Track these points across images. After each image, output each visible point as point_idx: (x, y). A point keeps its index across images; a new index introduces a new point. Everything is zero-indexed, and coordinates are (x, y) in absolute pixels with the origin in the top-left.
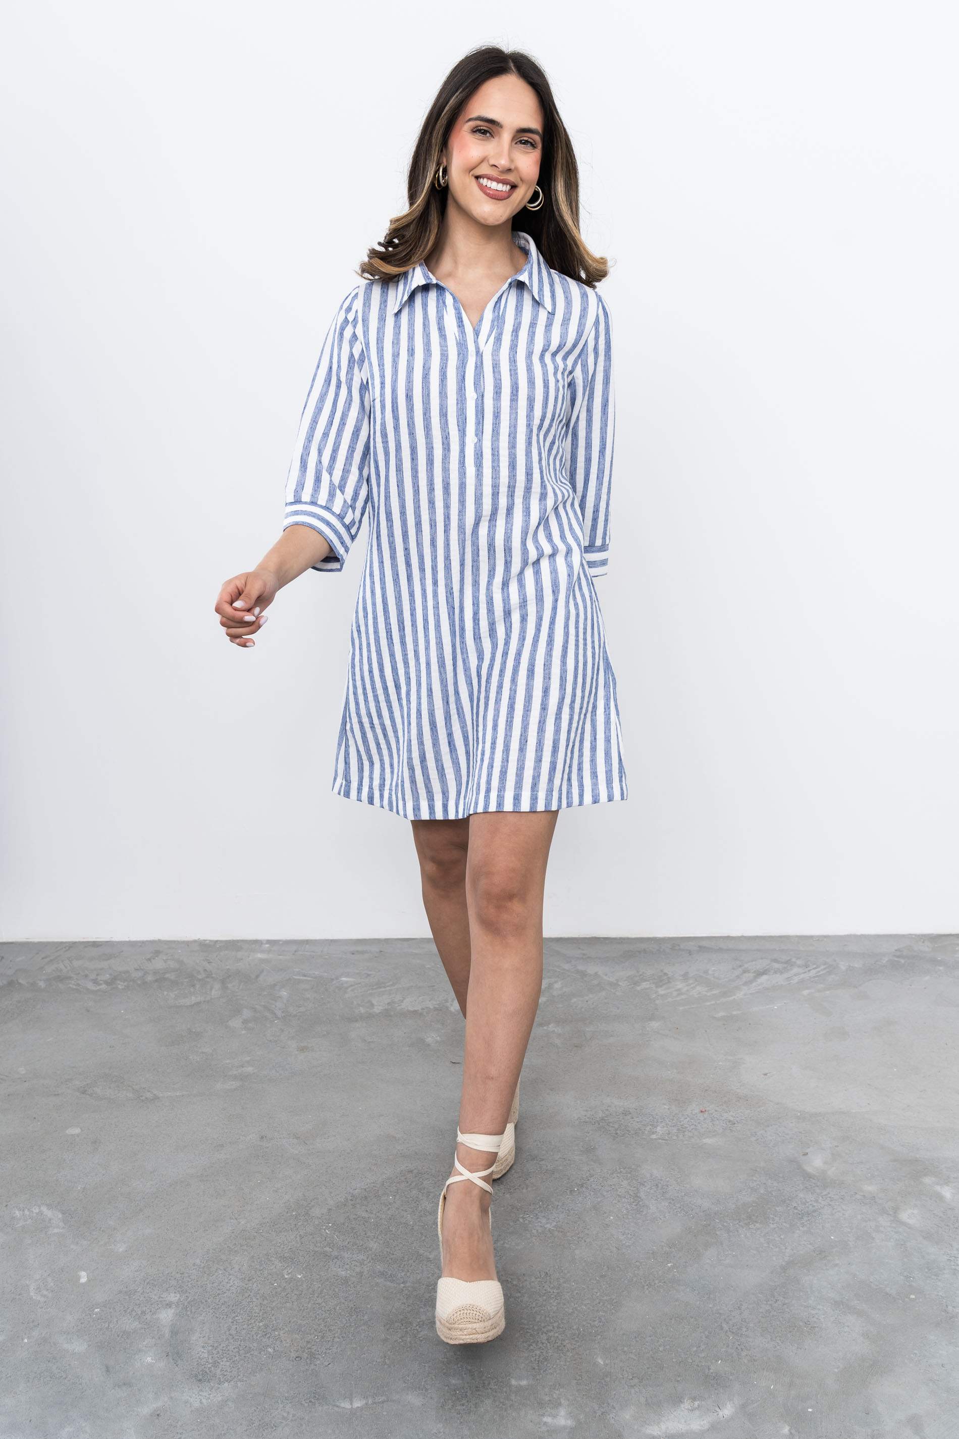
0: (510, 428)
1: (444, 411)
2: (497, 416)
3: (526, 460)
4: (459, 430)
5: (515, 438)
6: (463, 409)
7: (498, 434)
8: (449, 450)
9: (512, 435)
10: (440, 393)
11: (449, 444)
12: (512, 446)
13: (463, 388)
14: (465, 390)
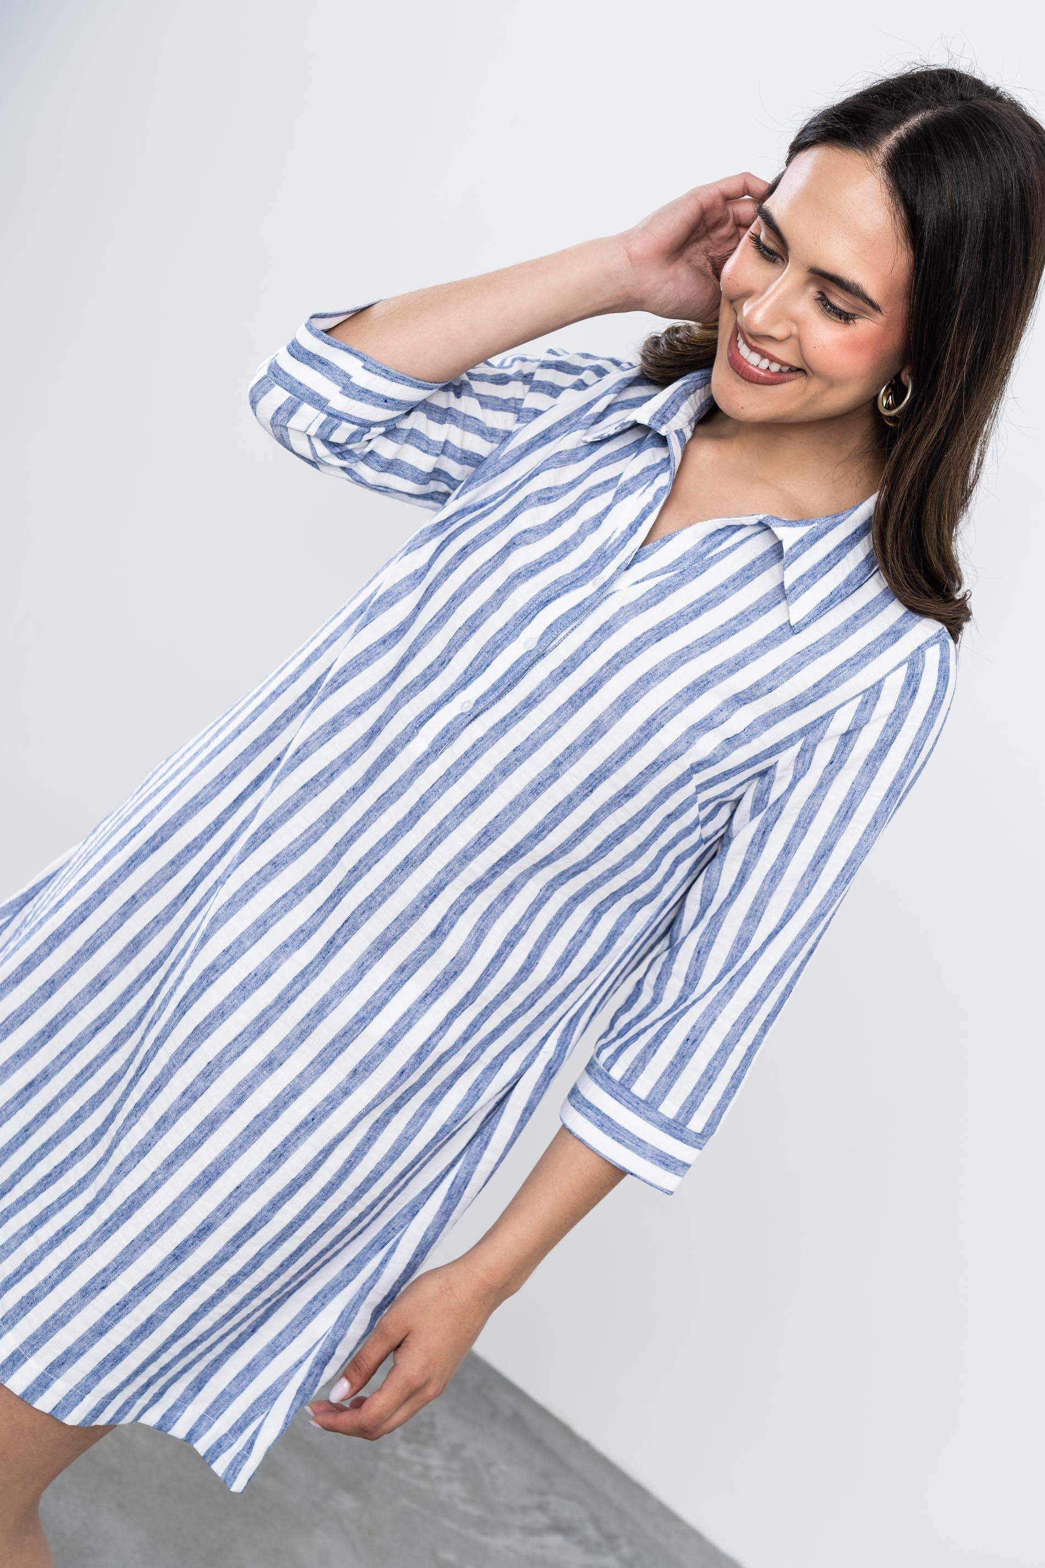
0: (527, 739)
1: (477, 623)
2: (529, 703)
3: (504, 811)
4: (465, 672)
5: (520, 761)
6: (498, 647)
7: (504, 731)
8: (426, 684)
9: (519, 754)
10: (498, 590)
11: (435, 675)
12: (505, 769)
13: (530, 617)
14: (530, 622)
